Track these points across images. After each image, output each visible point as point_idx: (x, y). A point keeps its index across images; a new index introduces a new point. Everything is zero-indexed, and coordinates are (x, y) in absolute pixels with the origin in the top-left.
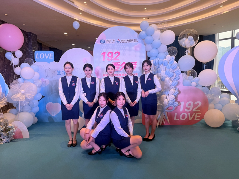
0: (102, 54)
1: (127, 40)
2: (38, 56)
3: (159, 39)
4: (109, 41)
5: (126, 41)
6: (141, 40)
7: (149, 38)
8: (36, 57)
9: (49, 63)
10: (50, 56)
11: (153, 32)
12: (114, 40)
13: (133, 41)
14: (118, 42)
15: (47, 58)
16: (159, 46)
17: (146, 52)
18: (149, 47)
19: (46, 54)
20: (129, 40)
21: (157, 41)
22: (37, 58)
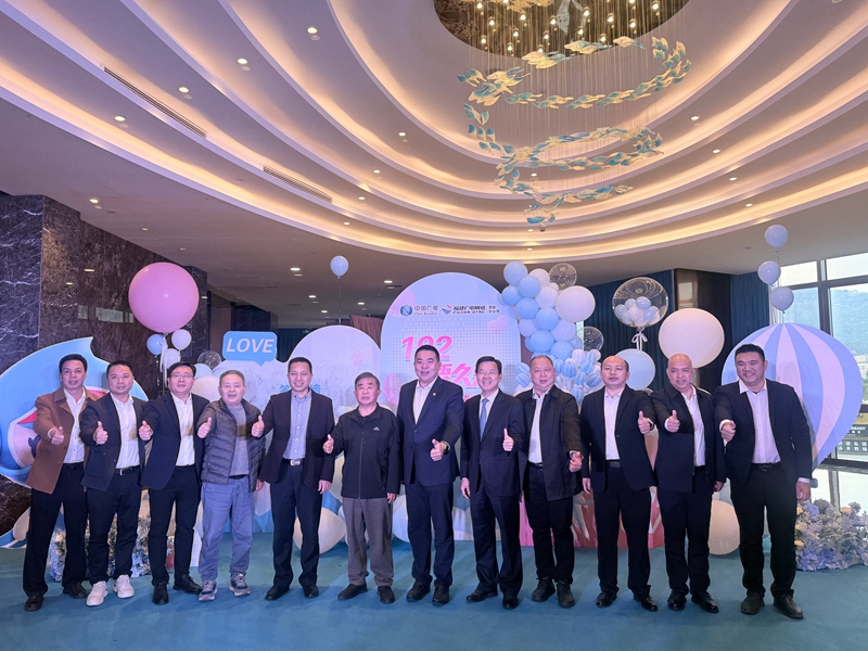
0: (405, 341)
1: (471, 308)
2: (233, 347)
3: (554, 308)
4: (424, 308)
5: (468, 309)
6: (507, 308)
7: (526, 305)
8: (228, 348)
9: (261, 365)
10: (266, 345)
11: (538, 290)
12: (435, 308)
13: (487, 308)
14: (447, 312)
15: (255, 350)
16: (556, 325)
17: (523, 338)
18: (528, 327)
19: (254, 340)
20: (476, 308)
21: (547, 312)
22: (228, 350)
